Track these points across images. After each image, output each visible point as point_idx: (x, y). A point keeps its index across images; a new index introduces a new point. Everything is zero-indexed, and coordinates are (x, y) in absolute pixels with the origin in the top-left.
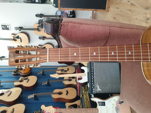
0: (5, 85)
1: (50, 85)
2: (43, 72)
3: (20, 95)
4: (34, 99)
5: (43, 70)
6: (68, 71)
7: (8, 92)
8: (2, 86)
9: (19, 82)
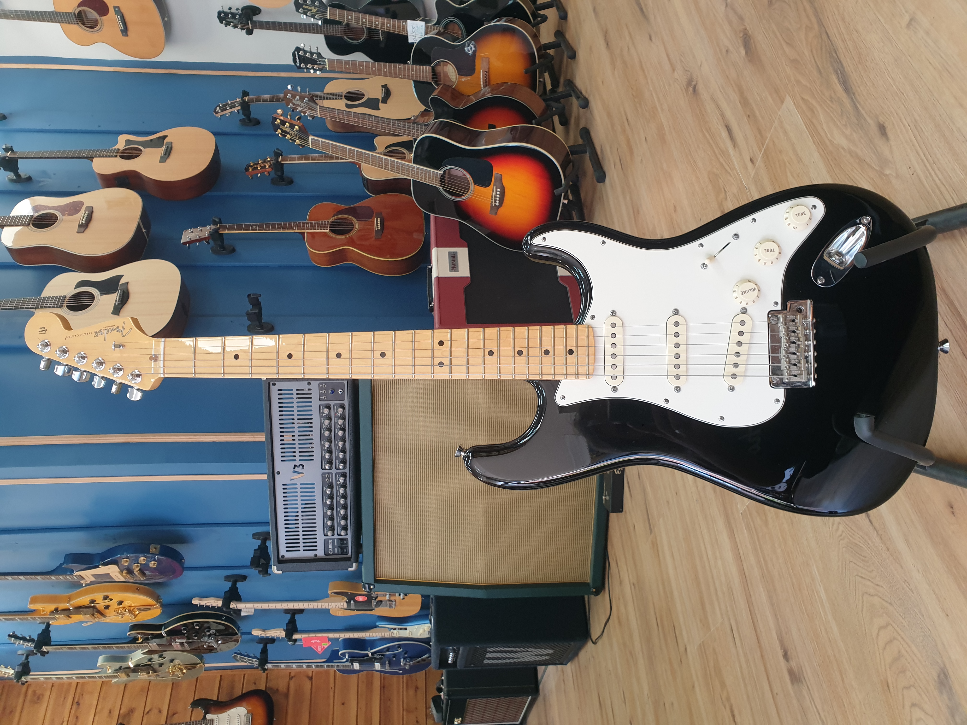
0: (45, 173)
1: (291, 182)
2: (245, 107)
3: (139, 228)
4: (214, 251)
5: (245, 94)
6: (385, 100)
7: (75, 208)
8: (29, 179)
9: (118, 159)
